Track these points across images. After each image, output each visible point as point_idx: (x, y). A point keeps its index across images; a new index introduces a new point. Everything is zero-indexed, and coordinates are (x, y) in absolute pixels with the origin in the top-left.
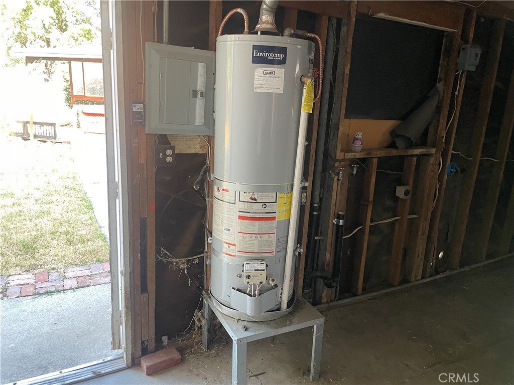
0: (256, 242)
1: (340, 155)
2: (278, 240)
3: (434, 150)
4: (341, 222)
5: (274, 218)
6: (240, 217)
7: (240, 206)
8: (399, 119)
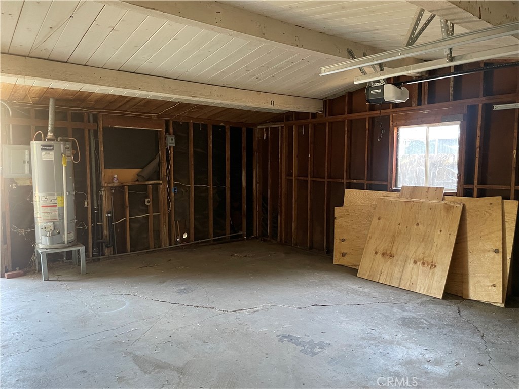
0: (49, 216)
1: (104, 184)
2: (59, 214)
3: (161, 182)
4: (110, 215)
5: (56, 206)
6: (42, 206)
7: (41, 202)
8: (141, 168)
